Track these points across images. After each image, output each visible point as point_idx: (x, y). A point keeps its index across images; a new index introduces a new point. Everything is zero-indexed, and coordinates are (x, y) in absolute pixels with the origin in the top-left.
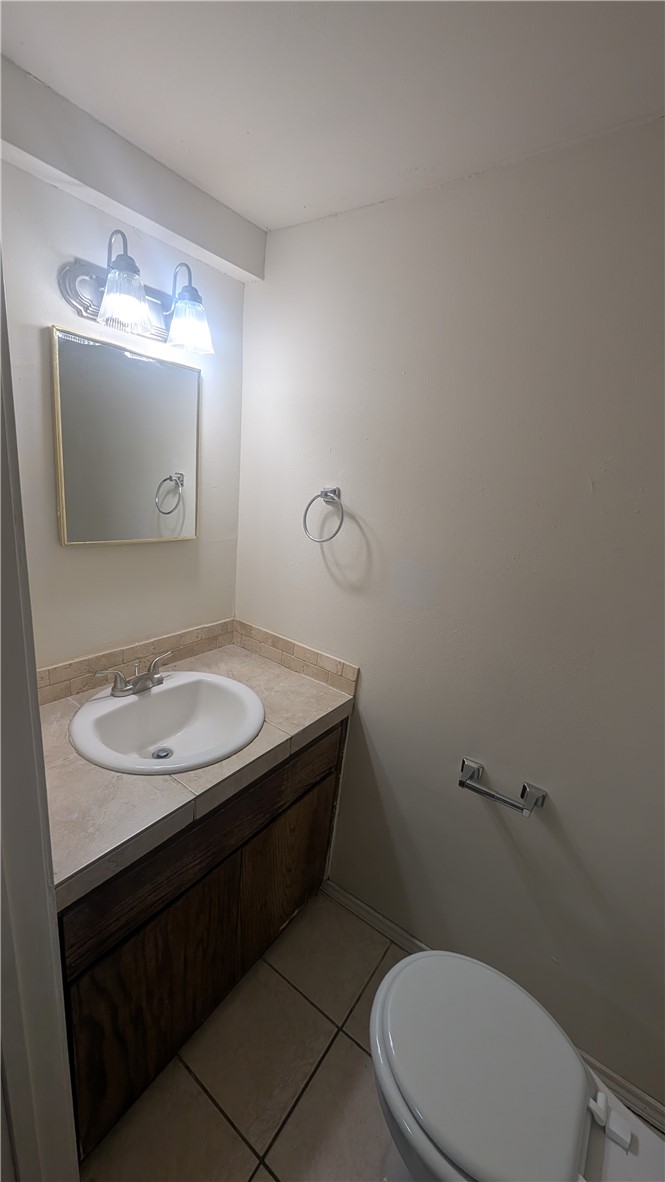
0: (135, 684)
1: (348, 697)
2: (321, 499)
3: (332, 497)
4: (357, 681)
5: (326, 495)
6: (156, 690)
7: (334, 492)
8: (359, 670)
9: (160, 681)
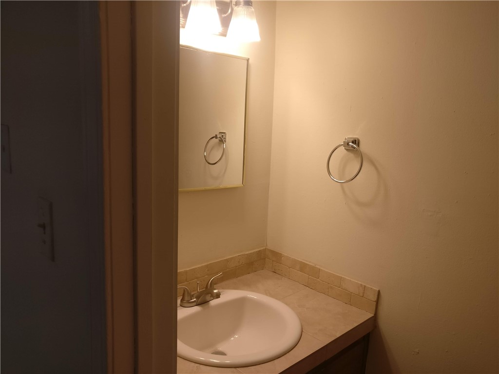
0: (198, 298)
1: (370, 315)
2: (342, 148)
3: (353, 146)
4: (378, 302)
5: (348, 144)
6: (214, 302)
7: (354, 142)
8: (379, 292)
9: (218, 296)
